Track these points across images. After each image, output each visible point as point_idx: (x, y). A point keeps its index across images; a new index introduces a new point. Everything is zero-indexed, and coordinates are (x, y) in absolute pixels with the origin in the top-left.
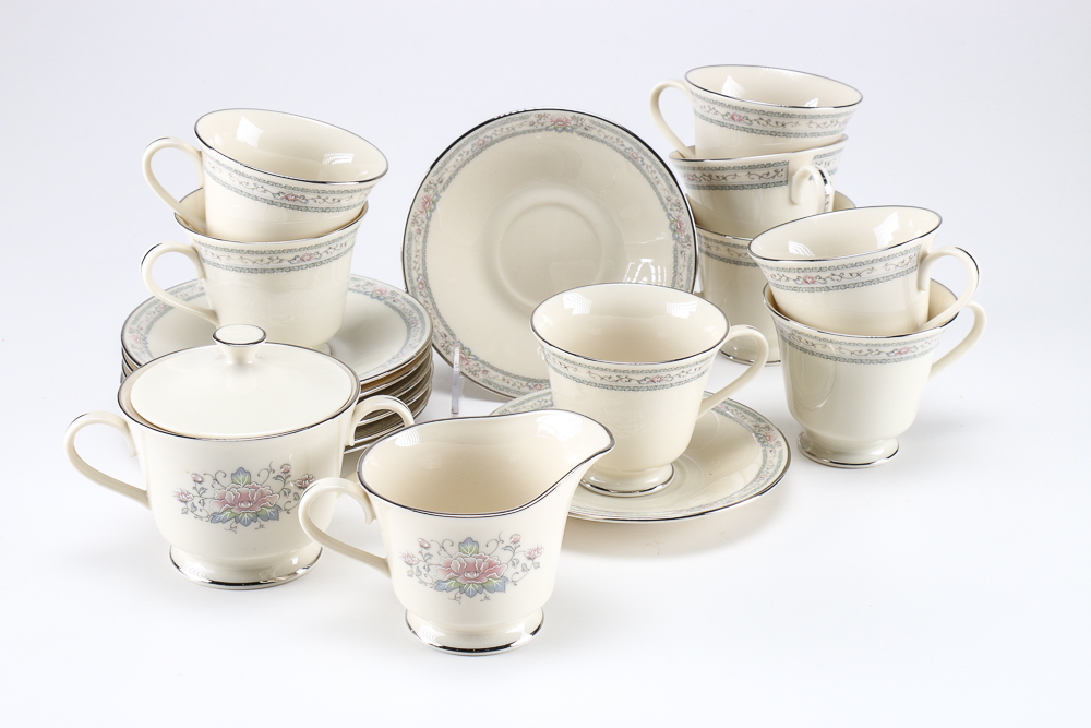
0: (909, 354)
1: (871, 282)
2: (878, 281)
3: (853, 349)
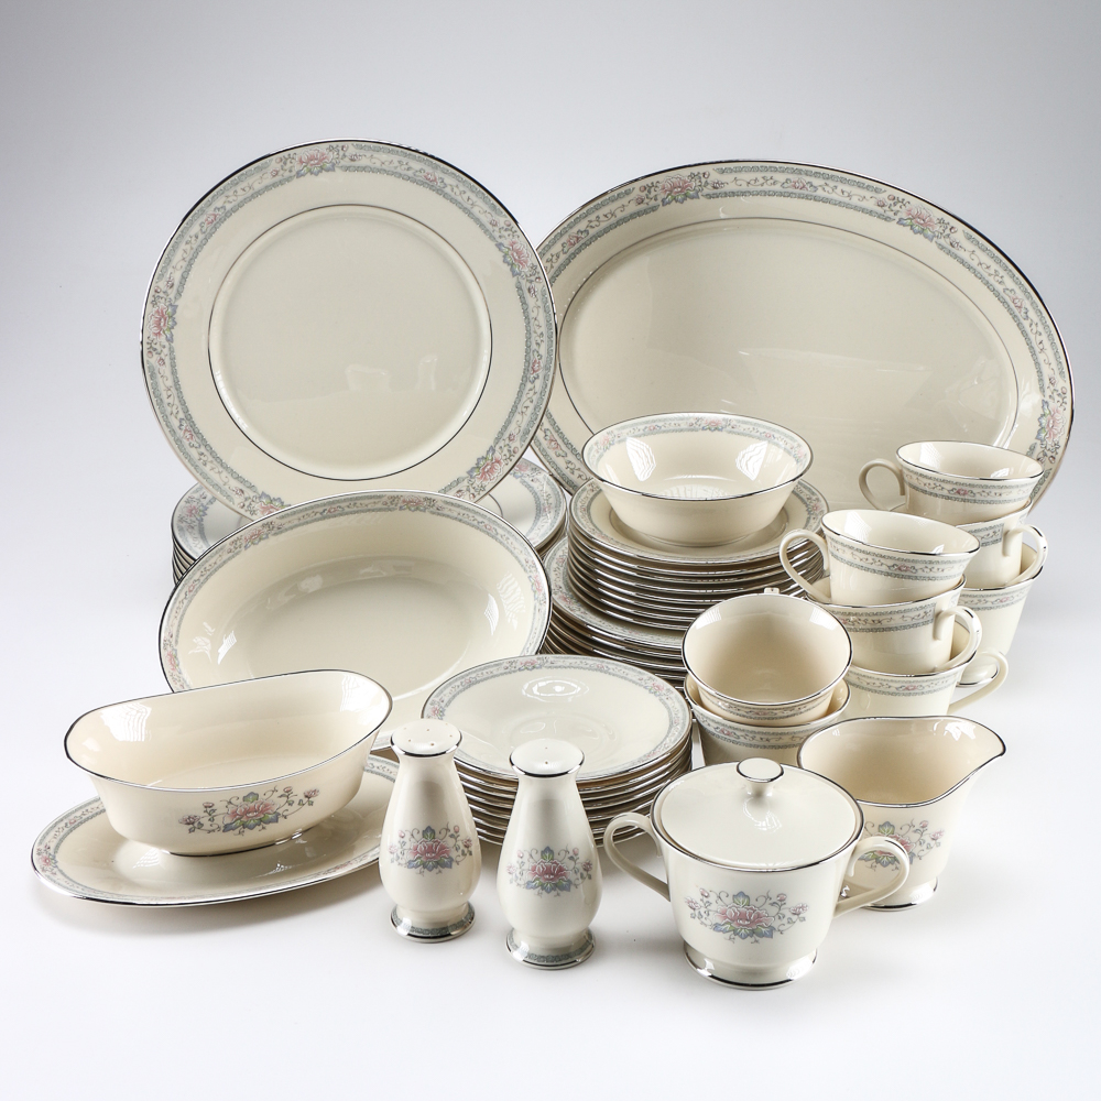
0: (916, 691)
1: (890, 629)
2: (897, 628)
3: (868, 681)
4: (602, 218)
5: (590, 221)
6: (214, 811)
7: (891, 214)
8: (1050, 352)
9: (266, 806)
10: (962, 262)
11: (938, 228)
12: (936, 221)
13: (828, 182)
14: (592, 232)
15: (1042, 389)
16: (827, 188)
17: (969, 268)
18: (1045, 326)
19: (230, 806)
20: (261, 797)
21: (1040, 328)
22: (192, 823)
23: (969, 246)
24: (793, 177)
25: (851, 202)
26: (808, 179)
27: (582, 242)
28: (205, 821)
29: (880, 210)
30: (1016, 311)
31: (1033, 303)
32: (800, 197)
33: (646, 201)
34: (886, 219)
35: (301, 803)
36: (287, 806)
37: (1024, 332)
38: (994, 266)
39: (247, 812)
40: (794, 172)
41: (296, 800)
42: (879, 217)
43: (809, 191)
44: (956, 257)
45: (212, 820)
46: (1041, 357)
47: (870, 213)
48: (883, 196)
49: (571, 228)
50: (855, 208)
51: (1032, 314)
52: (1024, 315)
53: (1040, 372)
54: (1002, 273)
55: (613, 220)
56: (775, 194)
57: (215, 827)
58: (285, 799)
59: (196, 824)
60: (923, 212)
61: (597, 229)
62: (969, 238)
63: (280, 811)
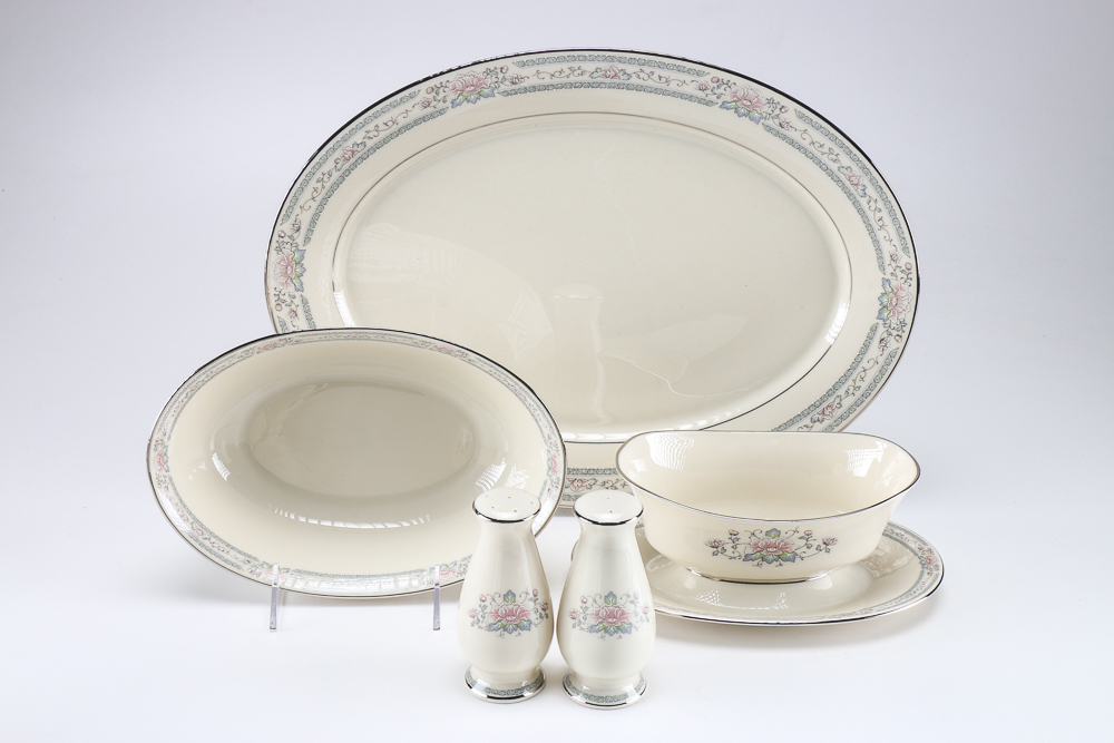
4: (382, 127)
5: (368, 132)
6: (738, 539)
7: (713, 98)
8: (891, 229)
9: (786, 544)
10: (792, 143)
11: (767, 109)
12: (764, 101)
13: (643, 68)
14: (370, 143)
15: (882, 267)
16: (642, 75)
17: (800, 148)
18: (886, 201)
19: (753, 538)
20: (783, 534)
21: (880, 204)
22: (716, 547)
23: (800, 125)
24: (604, 65)
25: (668, 88)
26: (621, 66)
27: (359, 155)
28: (728, 547)
29: (701, 94)
30: (852, 189)
31: (872, 180)
32: (610, 86)
33: (433, 103)
34: (707, 104)
35: (818, 548)
36: (805, 549)
37: (861, 211)
38: (828, 144)
39: (768, 546)
40: (605, 59)
41: (815, 544)
42: (699, 102)
43: (622, 79)
44: (784, 138)
45: (734, 547)
46: (881, 235)
47: (690, 98)
48: (706, 80)
49: (346, 141)
50: (674, 94)
51: (871, 191)
52: (861, 193)
53: (879, 250)
54: (837, 150)
55: (395, 128)
56: (582, 85)
57: (736, 554)
58: (804, 542)
59: (719, 549)
60: (751, 92)
61: (375, 140)
62: (801, 117)
63: (798, 552)
